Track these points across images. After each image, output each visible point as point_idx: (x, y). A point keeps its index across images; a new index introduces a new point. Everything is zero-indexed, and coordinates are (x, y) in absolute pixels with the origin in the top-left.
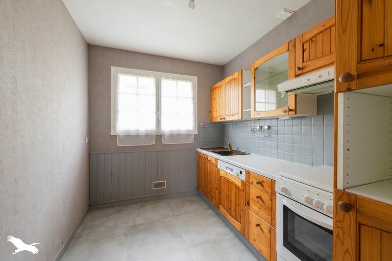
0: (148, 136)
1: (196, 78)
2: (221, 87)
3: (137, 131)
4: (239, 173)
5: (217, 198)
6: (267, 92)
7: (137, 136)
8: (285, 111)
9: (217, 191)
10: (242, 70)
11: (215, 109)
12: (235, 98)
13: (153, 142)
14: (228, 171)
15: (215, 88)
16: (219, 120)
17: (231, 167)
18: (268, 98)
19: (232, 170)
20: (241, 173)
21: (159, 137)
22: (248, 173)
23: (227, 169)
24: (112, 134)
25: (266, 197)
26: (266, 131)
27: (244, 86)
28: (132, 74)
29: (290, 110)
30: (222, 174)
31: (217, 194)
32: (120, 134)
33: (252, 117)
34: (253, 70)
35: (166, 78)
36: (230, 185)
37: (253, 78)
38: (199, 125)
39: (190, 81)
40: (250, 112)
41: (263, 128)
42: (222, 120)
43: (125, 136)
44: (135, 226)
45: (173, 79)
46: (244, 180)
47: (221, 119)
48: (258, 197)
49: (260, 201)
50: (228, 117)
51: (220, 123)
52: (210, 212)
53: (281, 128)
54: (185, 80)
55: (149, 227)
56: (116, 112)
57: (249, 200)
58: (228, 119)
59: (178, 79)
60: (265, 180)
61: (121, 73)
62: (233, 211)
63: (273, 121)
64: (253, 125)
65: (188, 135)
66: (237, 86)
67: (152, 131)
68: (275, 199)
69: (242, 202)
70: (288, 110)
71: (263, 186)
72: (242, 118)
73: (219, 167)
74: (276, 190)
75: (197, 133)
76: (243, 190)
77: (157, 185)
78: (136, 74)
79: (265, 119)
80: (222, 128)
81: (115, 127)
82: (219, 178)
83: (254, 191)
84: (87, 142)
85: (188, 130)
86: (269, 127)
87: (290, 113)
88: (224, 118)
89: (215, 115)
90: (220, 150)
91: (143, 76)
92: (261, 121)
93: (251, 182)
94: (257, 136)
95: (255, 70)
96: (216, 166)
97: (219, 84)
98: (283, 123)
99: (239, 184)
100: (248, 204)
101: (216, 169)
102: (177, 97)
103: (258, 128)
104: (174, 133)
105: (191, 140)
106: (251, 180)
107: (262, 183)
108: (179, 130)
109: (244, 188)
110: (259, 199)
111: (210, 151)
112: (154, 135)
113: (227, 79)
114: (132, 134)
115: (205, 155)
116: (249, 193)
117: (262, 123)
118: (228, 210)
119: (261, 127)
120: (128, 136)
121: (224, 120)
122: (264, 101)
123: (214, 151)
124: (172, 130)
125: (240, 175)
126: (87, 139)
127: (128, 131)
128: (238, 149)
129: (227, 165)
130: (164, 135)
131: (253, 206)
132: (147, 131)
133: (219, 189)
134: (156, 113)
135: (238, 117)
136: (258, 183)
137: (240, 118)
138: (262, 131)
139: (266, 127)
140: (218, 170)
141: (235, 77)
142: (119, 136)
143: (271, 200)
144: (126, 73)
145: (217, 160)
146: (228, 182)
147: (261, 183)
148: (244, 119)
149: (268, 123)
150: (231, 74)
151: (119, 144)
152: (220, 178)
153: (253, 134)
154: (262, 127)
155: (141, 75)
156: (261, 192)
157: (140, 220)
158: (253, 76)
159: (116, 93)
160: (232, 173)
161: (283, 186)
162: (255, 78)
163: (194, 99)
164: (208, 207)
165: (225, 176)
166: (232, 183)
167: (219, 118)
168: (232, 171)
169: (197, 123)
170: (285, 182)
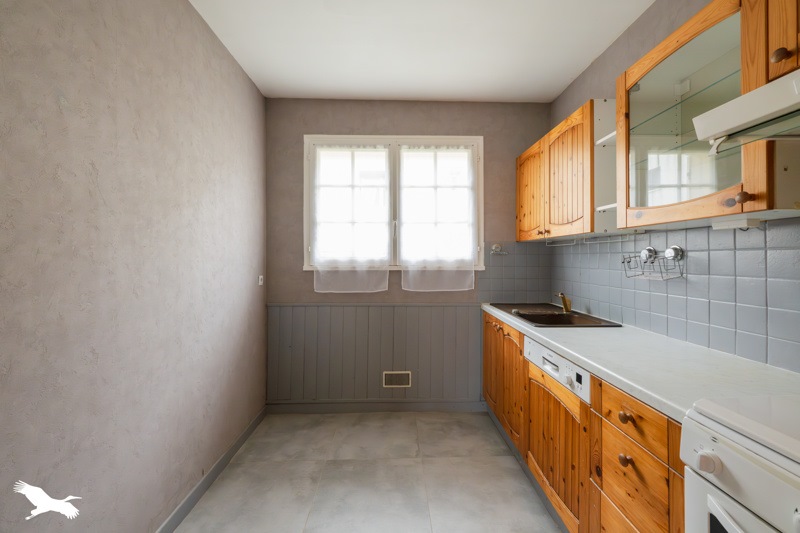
0: (373, 273)
1: (479, 141)
2: (539, 154)
3: (352, 262)
4: (574, 378)
5: (522, 432)
6: (685, 157)
7: (352, 274)
8: (730, 203)
9: (522, 414)
10: (592, 102)
11: (526, 210)
12: (575, 179)
13: (384, 287)
14: (548, 368)
15: (528, 159)
16: (535, 236)
17: (555, 359)
18: (689, 175)
19: (556, 367)
20: (579, 378)
21: (396, 275)
22: (598, 384)
23: (544, 363)
24: (306, 268)
25: (652, 470)
26: (671, 263)
27: (598, 142)
28: (341, 145)
29: (747, 197)
30: (534, 373)
31: (522, 421)
32: (320, 268)
33: (621, 224)
34: (623, 94)
35: (412, 146)
36: (552, 406)
37: (623, 118)
38: (487, 248)
39: (466, 147)
40: (614, 211)
41: (661, 254)
42: (541, 237)
43: (329, 272)
44: (336, 463)
45: (427, 147)
46: (587, 399)
47: (540, 233)
48: (626, 462)
49: (633, 475)
50: (556, 228)
51: (541, 243)
52: (508, 462)
53: (722, 257)
54: (453, 146)
55: (362, 472)
56: (313, 224)
57: (600, 461)
58: (557, 232)
59: (438, 147)
60: (646, 415)
61: (322, 146)
62: (558, 476)
63: (691, 235)
64: (630, 247)
65: (460, 273)
66: (580, 145)
67: (382, 261)
68: (682, 481)
69: (582, 460)
70: (737, 198)
71: (641, 432)
72: (592, 230)
73: (526, 354)
74: (683, 456)
75: (482, 267)
76: (585, 429)
77: (391, 379)
78: (350, 146)
79: (667, 231)
80: (549, 254)
81: (310, 254)
82: (527, 382)
83: (616, 440)
84: (261, 283)
85: (462, 262)
86: (680, 254)
87: (748, 205)
88: (548, 232)
89: (527, 223)
90: (539, 311)
91: (364, 147)
92: (654, 236)
93: (605, 410)
94: (643, 277)
95: (628, 93)
96: (521, 352)
97: (535, 148)
98: (728, 240)
99: (576, 411)
100: (599, 472)
101: (521, 357)
102: (436, 187)
103: (644, 254)
104: (429, 268)
105: (469, 284)
106: (607, 406)
107: (638, 421)
108: (440, 262)
109: (586, 424)
110: (630, 466)
111: (510, 313)
112: (385, 272)
113: (555, 133)
114: (342, 268)
115: (497, 320)
116: (600, 441)
117: (657, 242)
118: (549, 471)
119: (654, 254)
120: (335, 273)
121: (546, 236)
122: (675, 182)
123: (522, 312)
124: (424, 261)
125: (576, 384)
126: (261, 277)
127: (335, 262)
128: (589, 311)
129: (546, 353)
130: (407, 272)
131: (611, 482)
132: (372, 261)
133: (528, 411)
134: (390, 224)
135: (581, 227)
136: (625, 419)
137: (588, 229)
138: (656, 263)
139: (669, 253)
140: (526, 363)
141: (575, 123)
142: (318, 271)
143: (668, 481)
144: (330, 145)
145: (522, 336)
146: (548, 396)
147: (634, 422)
148: (599, 231)
149: (678, 241)
150: (566, 117)
151: (318, 288)
152: (529, 383)
153: (630, 273)
154: (656, 253)
155: (359, 146)
156: (635, 448)
157: (348, 452)
158: (624, 111)
159: (313, 187)
160: (556, 375)
161: (707, 451)
162: (627, 116)
163: (474, 188)
164: (504, 447)
165: (541, 380)
166: (558, 403)
167: (536, 231)
168: (557, 370)
169: (482, 244)
170: (714, 440)
